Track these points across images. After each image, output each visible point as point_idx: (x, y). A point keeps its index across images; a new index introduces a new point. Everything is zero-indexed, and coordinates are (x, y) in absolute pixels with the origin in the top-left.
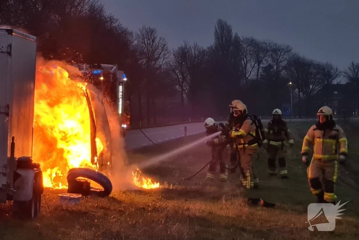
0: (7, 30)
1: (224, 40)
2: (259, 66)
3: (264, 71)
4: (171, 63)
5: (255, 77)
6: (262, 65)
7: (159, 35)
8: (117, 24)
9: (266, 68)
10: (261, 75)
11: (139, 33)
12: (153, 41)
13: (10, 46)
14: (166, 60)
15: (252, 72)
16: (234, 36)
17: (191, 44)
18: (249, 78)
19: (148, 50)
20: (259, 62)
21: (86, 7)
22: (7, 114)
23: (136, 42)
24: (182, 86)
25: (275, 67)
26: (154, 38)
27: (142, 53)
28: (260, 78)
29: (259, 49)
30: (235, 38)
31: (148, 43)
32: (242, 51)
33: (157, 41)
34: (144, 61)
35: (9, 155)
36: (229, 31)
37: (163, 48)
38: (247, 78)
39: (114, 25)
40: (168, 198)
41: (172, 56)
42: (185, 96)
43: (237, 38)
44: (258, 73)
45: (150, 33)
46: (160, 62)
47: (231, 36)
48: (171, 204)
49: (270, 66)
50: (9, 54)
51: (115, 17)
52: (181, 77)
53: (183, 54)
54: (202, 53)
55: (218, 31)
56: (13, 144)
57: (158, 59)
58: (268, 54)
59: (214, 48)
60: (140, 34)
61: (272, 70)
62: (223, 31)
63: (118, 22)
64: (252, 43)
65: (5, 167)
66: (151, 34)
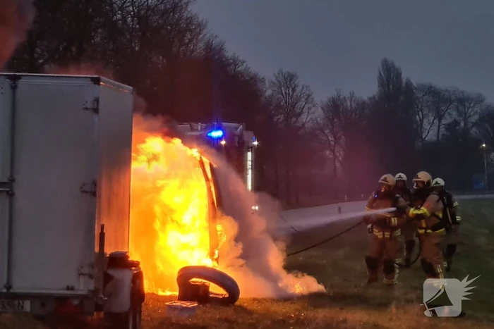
0: (92, 79)
1: (391, 87)
2: (440, 122)
3: (447, 129)
4: (318, 119)
5: (434, 138)
6: (444, 122)
7: (300, 82)
8: (243, 68)
9: (449, 125)
10: (443, 135)
11: (274, 79)
12: (294, 90)
13: (97, 100)
14: (312, 116)
15: (431, 131)
16: (404, 81)
17: (345, 93)
18: (427, 139)
19: (286, 102)
20: (440, 117)
21: (201, 45)
22: (94, 194)
23: (269, 92)
24: (333, 151)
25: (462, 124)
26: (295, 86)
27: (278, 107)
28: (442, 138)
29: (439, 100)
30: (407, 84)
31: (286, 93)
32: (417, 102)
33: (298, 89)
34: (282, 117)
35: (97, 249)
36: (398, 75)
37: (307, 99)
38: (423, 140)
39: (240, 68)
40: (316, 306)
41: (320, 111)
42: (338, 165)
43: (409, 84)
44: (438, 133)
45: (289, 80)
46: (304, 118)
47: (401, 82)
48: (321, 314)
49: (456, 123)
50: (96, 110)
51: (241, 58)
52: (333, 139)
53: (335, 108)
54: (362, 106)
55: (383, 74)
56: (102, 235)
57: (300, 115)
58: (452, 106)
59: (377, 98)
60: (276, 81)
61: (458, 128)
62: (390, 75)
63: (245, 64)
64: (431, 90)
65: (92, 266)
66: (291, 80)
